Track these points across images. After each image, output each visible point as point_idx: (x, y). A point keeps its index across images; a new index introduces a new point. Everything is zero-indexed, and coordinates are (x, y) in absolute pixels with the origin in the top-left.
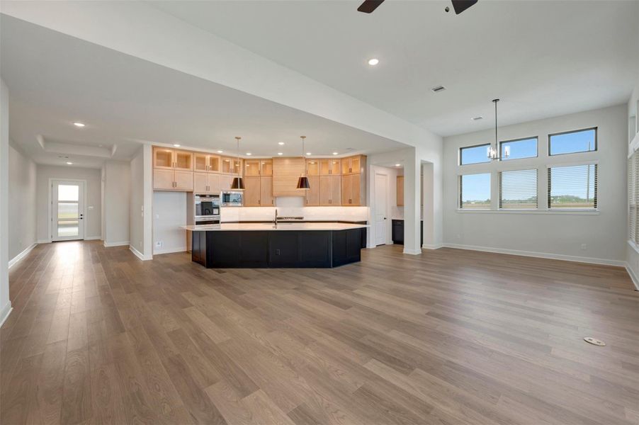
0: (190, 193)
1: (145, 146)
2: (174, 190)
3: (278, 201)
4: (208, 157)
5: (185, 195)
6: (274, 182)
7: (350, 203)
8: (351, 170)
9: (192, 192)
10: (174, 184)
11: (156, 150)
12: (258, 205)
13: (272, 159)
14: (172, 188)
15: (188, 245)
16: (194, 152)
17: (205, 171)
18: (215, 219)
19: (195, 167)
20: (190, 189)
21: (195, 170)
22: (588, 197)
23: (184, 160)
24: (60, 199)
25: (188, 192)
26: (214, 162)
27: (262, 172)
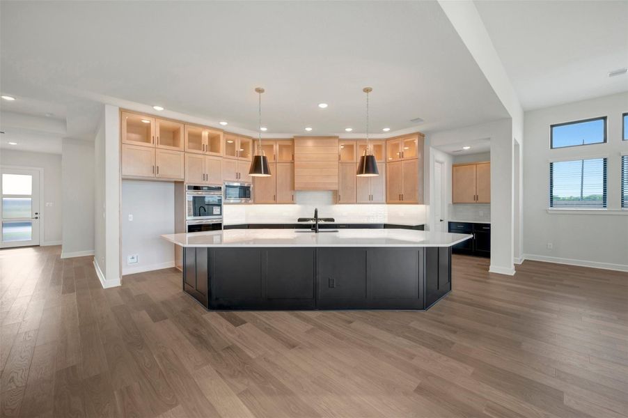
0: (179, 184)
1: (106, 106)
2: (156, 179)
3: (298, 196)
4: (205, 134)
5: (172, 187)
6: (296, 170)
7: (401, 200)
8: (402, 155)
9: (183, 182)
10: (155, 169)
11: (127, 117)
12: (273, 201)
13: (293, 140)
14: (152, 175)
15: (176, 258)
16: (185, 123)
17: (201, 152)
18: (215, 222)
19: (187, 145)
20: (180, 177)
21: (187, 150)
22: (582, 194)
23: (171, 136)
24: (5, 192)
25: (176, 182)
26: (213, 140)
27: (278, 158)
